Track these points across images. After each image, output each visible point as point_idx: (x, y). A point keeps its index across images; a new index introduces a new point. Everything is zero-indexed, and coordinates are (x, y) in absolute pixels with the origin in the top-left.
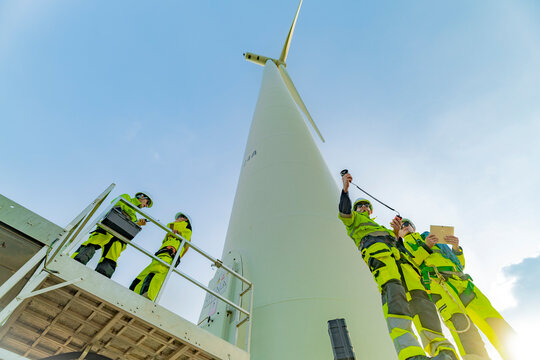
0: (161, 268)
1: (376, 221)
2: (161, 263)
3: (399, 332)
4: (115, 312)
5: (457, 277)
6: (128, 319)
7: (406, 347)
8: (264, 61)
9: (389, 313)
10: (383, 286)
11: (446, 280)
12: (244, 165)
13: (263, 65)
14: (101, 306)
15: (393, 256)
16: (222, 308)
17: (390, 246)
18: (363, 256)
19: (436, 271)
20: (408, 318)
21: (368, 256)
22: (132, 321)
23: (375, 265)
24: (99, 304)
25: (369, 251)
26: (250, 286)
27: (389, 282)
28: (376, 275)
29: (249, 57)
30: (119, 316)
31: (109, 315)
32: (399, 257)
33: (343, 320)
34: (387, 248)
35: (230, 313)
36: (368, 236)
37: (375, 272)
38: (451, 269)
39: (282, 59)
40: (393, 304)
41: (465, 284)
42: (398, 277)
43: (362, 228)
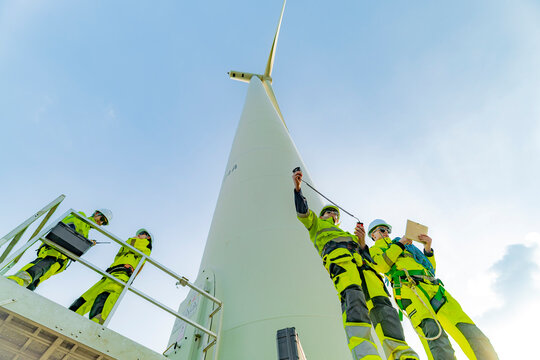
0: (116, 287)
1: (340, 227)
2: (115, 282)
3: (357, 341)
4: (54, 338)
5: (429, 282)
6: (69, 345)
7: (363, 357)
8: (249, 77)
9: (348, 321)
10: (342, 293)
11: (417, 284)
12: (224, 180)
13: (248, 82)
14: (37, 332)
15: (354, 261)
16: (191, 332)
17: (352, 251)
18: (325, 263)
19: (407, 275)
20: (366, 325)
21: (329, 263)
22: (75, 348)
23: (336, 270)
24: (34, 329)
25: (329, 257)
26: (220, 305)
27: (349, 287)
28: (336, 282)
29: (234, 75)
30: (58, 342)
31: (45, 342)
32: (361, 264)
33: (292, 329)
34: (349, 253)
35: (198, 337)
36: (331, 242)
37: (335, 279)
38: (422, 273)
39: (268, 75)
40: (351, 312)
41: (436, 288)
42: (359, 282)
43: (325, 234)
